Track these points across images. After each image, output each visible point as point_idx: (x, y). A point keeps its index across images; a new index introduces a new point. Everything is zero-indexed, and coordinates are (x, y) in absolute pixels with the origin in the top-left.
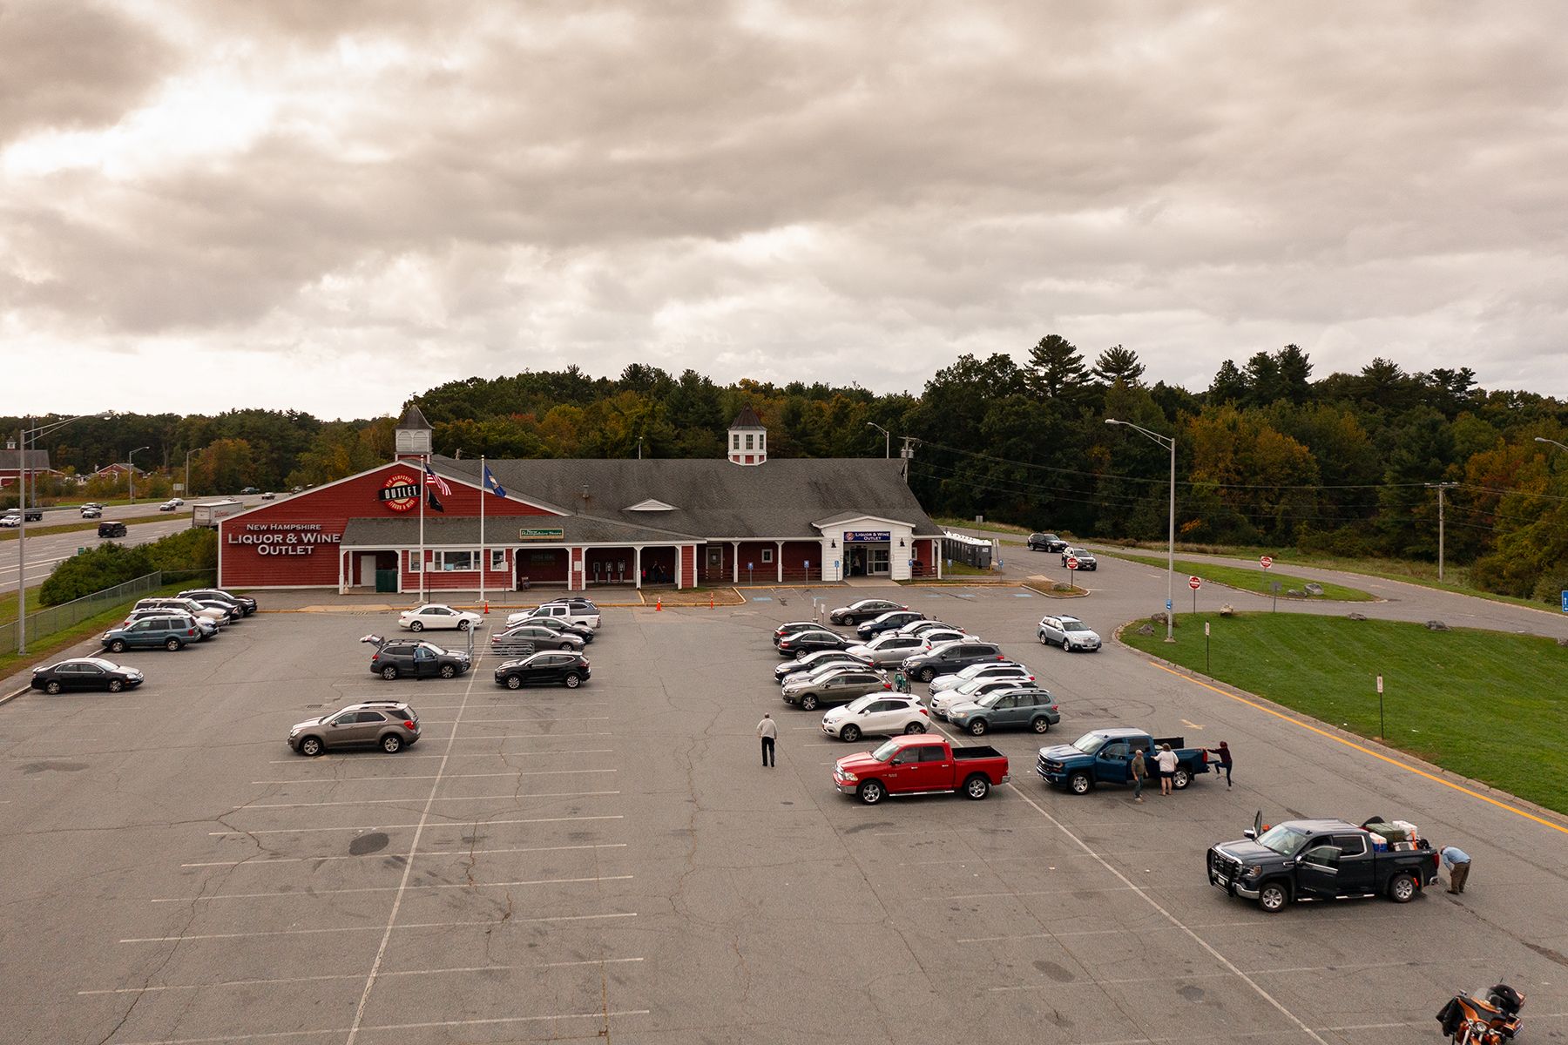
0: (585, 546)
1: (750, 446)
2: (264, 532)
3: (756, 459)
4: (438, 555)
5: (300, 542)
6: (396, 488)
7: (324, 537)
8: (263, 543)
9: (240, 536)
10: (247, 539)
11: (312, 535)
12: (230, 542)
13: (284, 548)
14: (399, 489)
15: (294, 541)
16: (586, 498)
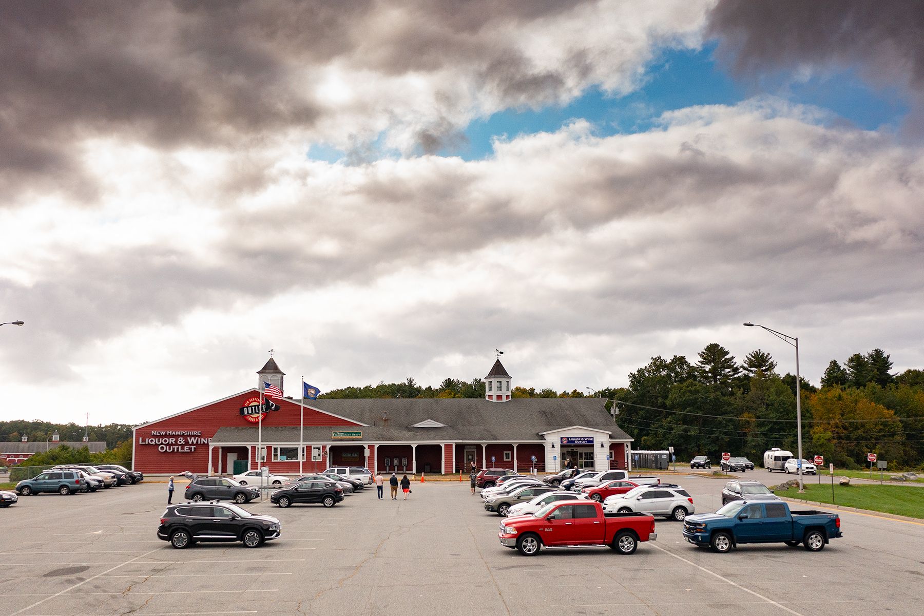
0: (377, 444)
1: (500, 388)
2: (162, 436)
3: (504, 398)
4: (276, 449)
5: (187, 443)
6: (251, 407)
7: (202, 439)
8: (162, 444)
9: (147, 439)
10: (152, 441)
11: (195, 439)
12: (140, 443)
13: (176, 447)
14: (253, 407)
15: (182, 442)
16: (385, 420)
